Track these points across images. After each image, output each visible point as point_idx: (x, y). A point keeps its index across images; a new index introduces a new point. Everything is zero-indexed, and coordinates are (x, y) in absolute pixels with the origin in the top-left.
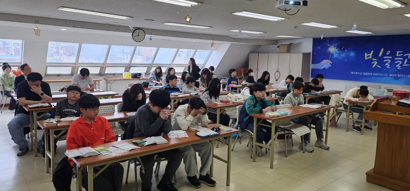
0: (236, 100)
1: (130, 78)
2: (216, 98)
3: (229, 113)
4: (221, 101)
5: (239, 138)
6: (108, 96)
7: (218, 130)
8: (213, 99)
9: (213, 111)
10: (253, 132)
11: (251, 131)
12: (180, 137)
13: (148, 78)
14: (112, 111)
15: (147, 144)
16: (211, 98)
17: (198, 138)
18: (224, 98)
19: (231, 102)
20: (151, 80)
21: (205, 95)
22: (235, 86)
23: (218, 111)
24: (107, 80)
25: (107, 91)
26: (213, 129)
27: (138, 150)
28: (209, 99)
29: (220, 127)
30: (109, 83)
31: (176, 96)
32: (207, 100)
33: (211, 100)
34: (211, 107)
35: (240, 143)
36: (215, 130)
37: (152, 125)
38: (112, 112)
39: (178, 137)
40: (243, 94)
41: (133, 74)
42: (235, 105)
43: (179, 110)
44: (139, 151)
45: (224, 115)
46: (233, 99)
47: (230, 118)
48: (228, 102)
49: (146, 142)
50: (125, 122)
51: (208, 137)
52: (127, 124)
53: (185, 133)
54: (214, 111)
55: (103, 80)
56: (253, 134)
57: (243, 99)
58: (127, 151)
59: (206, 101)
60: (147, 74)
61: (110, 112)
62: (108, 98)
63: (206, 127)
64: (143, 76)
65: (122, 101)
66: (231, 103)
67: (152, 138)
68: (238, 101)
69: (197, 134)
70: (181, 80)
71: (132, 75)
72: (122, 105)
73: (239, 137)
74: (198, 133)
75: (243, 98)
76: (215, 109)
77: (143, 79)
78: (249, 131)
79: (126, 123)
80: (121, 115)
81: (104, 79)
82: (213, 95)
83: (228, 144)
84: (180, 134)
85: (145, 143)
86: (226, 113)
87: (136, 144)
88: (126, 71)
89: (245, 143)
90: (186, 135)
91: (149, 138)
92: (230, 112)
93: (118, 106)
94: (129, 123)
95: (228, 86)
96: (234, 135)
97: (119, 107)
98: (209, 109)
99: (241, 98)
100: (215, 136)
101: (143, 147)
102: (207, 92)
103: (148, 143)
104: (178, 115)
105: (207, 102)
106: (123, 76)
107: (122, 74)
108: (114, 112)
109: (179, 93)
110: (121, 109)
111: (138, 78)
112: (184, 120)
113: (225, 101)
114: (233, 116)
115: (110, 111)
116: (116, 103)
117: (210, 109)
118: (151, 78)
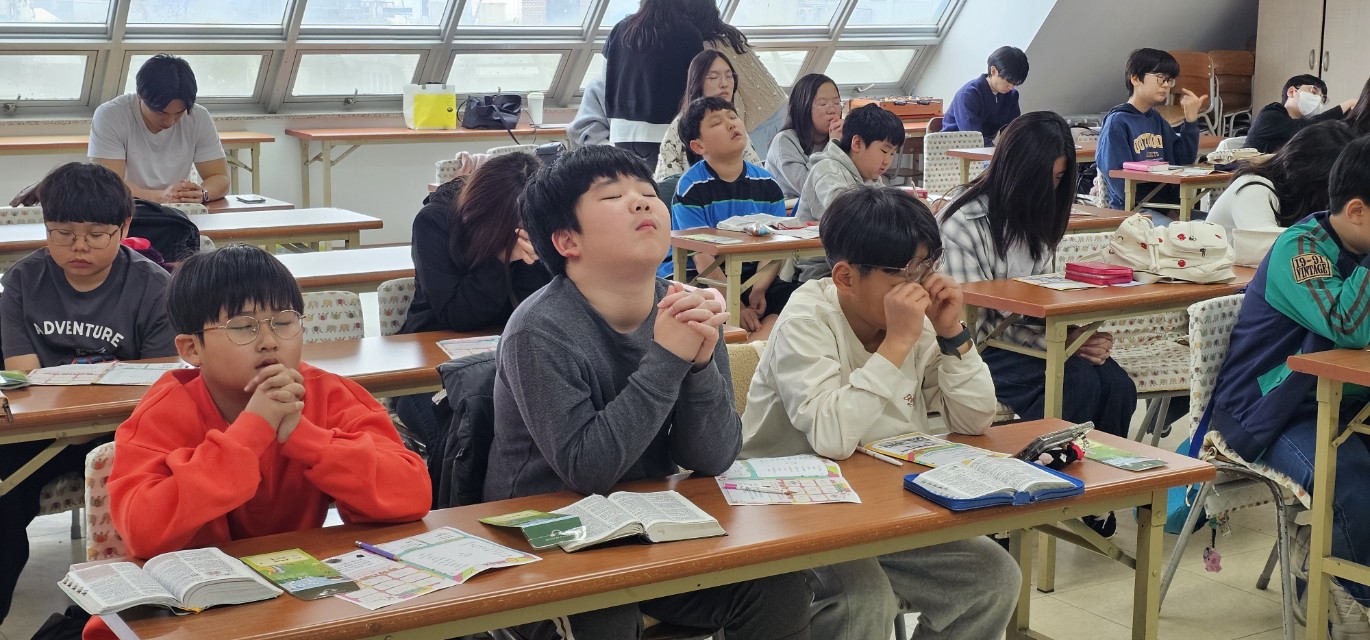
0: (1182, 264)
1: (452, 124)
2: (1035, 254)
3: (1125, 354)
4: (1074, 272)
5: (1206, 528)
6: (313, 239)
7: (1066, 459)
8: (1017, 258)
9: (1015, 341)
10: (1309, 488)
11: (1296, 480)
12: (801, 500)
13: (569, 126)
14: (345, 328)
15: (581, 537)
16: (1001, 250)
17: (921, 512)
18: (1090, 251)
19: (1145, 279)
20: (586, 138)
21: (962, 225)
22: (1162, 171)
23: (1056, 332)
24: (304, 142)
25: (306, 204)
26: (1029, 455)
27: (527, 577)
28: (988, 254)
29: (1079, 443)
30: (317, 158)
31: (757, 235)
32: (971, 262)
33: (1001, 268)
34: (998, 316)
35: (1214, 564)
36: (1047, 458)
37: (609, 411)
38: (346, 335)
39: (785, 499)
40: (1228, 222)
41: (470, 99)
42: (1175, 298)
43: (793, 324)
44: (531, 584)
45: (1096, 366)
46: (1162, 255)
47: (1139, 389)
48: (1127, 276)
49: (576, 523)
50: (437, 399)
51: (999, 505)
52: (450, 412)
53: (831, 474)
54: (1024, 337)
55: (281, 140)
56: (1305, 500)
57: (1230, 256)
58: (458, 578)
59: (964, 272)
60: (557, 99)
61: (333, 336)
62: (314, 247)
63: (976, 439)
64: (536, 115)
65: (411, 266)
66: (1143, 288)
67: (617, 497)
68: (1198, 270)
69: (916, 481)
70: (790, 133)
71: (463, 110)
72: (411, 294)
73: (1202, 520)
74: (923, 480)
75: (1230, 252)
76: (1035, 324)
77: (535, 134)
78: (1277, 478)
79: (445, 400)
80: (407, 358)
81: (288, 132)
82: (1017, 231)
83: (1133, 564)
84: (803, 481)
85: (568, 532)
86: (1114, 354)
87: (512, 536)
88: (421, 78)
89: (1243, 564)
90: (841, 489)
91: (595, 499)
92: (1134, 353)
93: (382, 301)
94: (464, 403)
95: (1114, 174)
96: (1175, 500)
97: (390, 306)
98: (983, 329)
99: (1221, 252)
100: (1045, 498)
101: (555, 558)
102: (976, 206)
103: (589, 535)
104: (793, 362)
105: (974, 278)
106: (408, 110)
107: (397, 102)
108: (355, 333)
109: (777, 220)
110: (402, 319)
111: (500, 125)
112: (835, 390)
113: (1103, 272)
114: (1157, 379)
115: (331, 328)
116: (368, 282)
117: (991, 329)
118: (588, 122)
